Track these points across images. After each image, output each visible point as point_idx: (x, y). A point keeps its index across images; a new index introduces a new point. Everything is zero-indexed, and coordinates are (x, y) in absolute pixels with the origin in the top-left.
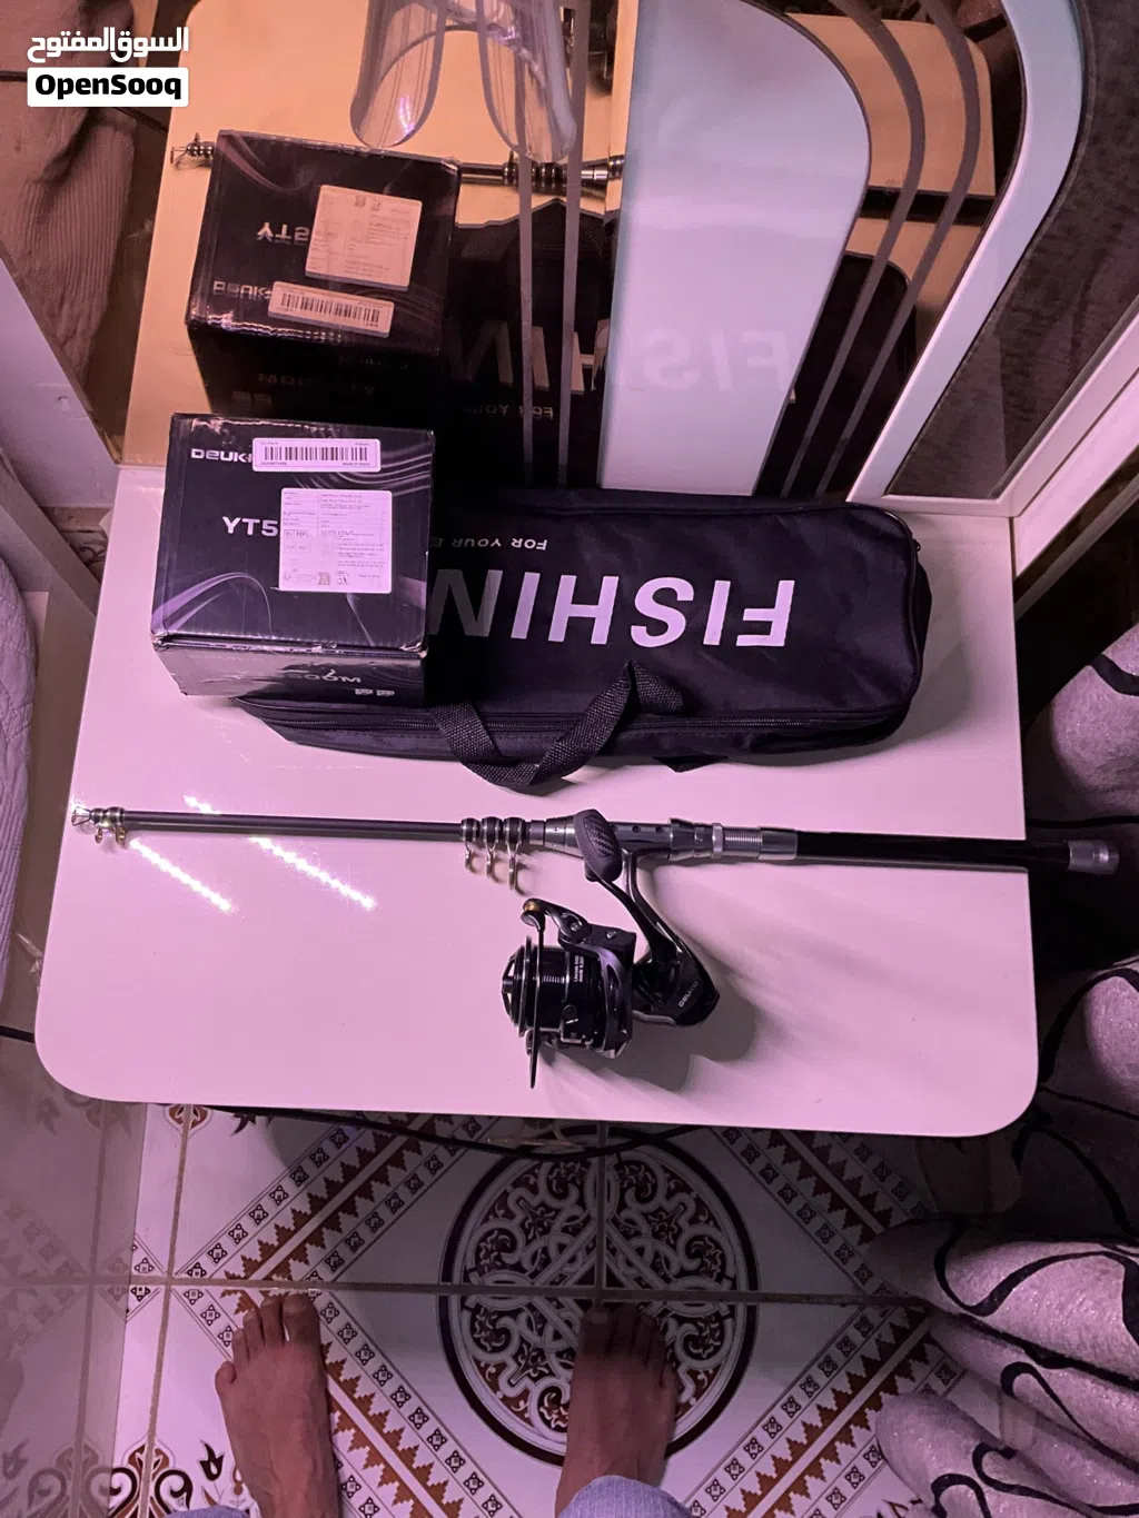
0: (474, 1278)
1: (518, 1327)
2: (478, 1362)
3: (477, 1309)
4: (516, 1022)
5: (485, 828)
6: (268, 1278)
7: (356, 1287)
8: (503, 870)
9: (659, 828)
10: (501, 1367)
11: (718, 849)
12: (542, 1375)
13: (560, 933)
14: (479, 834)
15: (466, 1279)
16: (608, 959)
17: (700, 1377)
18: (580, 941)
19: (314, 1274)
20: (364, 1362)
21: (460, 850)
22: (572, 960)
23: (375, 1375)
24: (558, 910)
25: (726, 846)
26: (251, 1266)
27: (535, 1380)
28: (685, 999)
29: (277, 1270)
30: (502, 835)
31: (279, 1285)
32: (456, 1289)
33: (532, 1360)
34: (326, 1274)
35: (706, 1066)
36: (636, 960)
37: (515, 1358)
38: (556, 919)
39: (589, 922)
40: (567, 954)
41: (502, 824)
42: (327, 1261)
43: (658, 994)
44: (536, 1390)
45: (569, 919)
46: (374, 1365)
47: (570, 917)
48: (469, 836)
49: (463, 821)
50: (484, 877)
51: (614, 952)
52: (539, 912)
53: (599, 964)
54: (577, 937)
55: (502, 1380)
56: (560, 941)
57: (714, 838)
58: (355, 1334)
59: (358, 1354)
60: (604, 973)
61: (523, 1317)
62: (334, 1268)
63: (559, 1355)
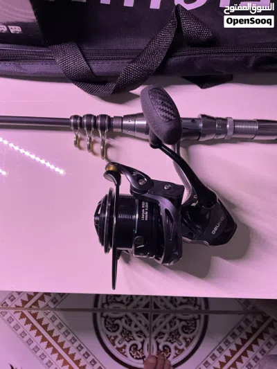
0: (106, 306)
1: (122, 323)
2: (107, 335)
3: (107, 317)
4: (102, 245)
5: (85, 121)
6: (31, 307)
7: (62, 310)
8: (98, 148)
9: (193, 120)
10: (116, 337)
11: (230, 133)
12: (131, 340)
13: (131, 186)
14: (81, 125)
15: (103, 307)
16: (166, 204)
17: (188, 340)
18: (146, 192)
19: (47, 305)
20: (66, 336)
21: (70, 137)
22: (140, 205)
23: (70, 341)
24: (130, 171)
25: (235, 131)
26: (24, 303)
27: (128, 342)
28: (216, 229)
29: (33, 304)
30: (95, 126)
31: (34, 309)
32: (99, 310)
33: (127, 335)
34: (52, 306)
35: (221, 264)
36: (183, 203)
37: (121, 334)
38: (129, 177)
39: (152, 178)
40: (137, 201)
41: (95, 118)
42: (52, 301)
43: (198, 226)
44: (129, 345)
45: (138, 176)
46: (70, 337)
47: (138, 175)
48: (75, 126)
49: (71, 118)
50: (86, 153)
51: (170, 199)
52: (116, 171)
53: (159, 208)
54: (143, 189)
55: (116, 342)
56: (131, 192)
57: (228, 126)
58: (63, 326)
59: (64, 333)
60: (162, 213)
61: (123, 320)
62: (54, 303)
63: (137, 333)
